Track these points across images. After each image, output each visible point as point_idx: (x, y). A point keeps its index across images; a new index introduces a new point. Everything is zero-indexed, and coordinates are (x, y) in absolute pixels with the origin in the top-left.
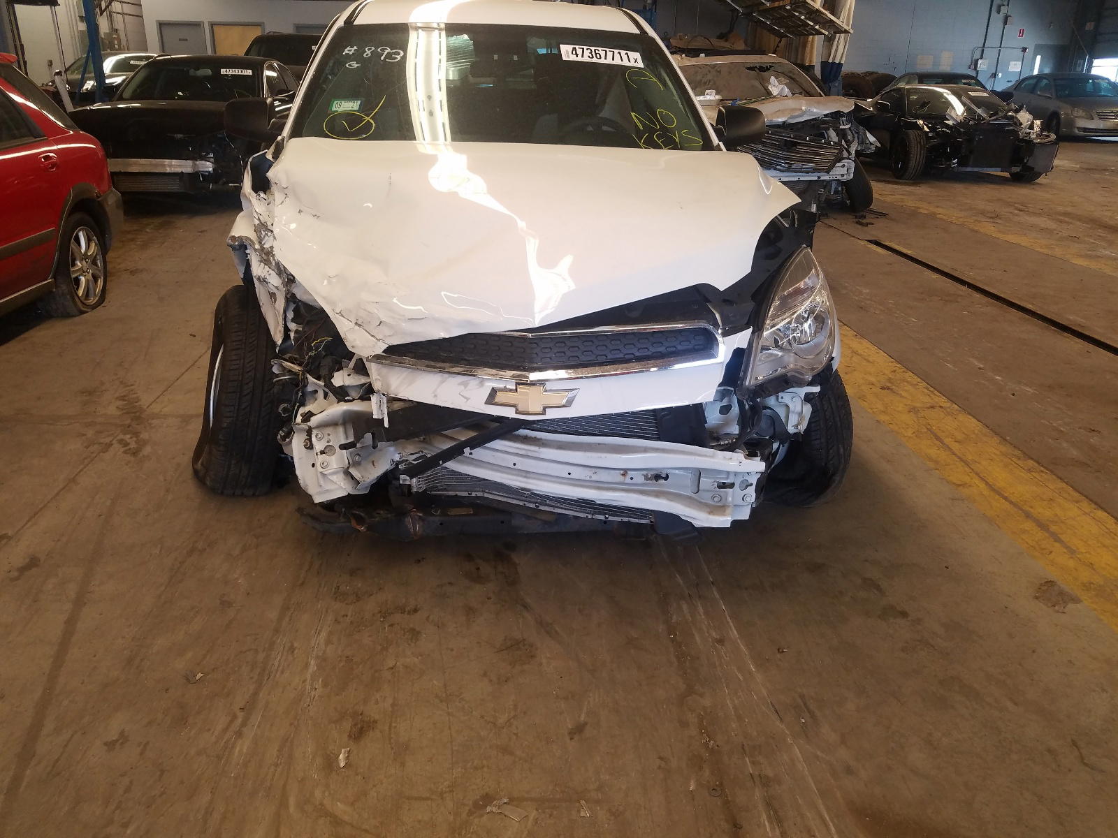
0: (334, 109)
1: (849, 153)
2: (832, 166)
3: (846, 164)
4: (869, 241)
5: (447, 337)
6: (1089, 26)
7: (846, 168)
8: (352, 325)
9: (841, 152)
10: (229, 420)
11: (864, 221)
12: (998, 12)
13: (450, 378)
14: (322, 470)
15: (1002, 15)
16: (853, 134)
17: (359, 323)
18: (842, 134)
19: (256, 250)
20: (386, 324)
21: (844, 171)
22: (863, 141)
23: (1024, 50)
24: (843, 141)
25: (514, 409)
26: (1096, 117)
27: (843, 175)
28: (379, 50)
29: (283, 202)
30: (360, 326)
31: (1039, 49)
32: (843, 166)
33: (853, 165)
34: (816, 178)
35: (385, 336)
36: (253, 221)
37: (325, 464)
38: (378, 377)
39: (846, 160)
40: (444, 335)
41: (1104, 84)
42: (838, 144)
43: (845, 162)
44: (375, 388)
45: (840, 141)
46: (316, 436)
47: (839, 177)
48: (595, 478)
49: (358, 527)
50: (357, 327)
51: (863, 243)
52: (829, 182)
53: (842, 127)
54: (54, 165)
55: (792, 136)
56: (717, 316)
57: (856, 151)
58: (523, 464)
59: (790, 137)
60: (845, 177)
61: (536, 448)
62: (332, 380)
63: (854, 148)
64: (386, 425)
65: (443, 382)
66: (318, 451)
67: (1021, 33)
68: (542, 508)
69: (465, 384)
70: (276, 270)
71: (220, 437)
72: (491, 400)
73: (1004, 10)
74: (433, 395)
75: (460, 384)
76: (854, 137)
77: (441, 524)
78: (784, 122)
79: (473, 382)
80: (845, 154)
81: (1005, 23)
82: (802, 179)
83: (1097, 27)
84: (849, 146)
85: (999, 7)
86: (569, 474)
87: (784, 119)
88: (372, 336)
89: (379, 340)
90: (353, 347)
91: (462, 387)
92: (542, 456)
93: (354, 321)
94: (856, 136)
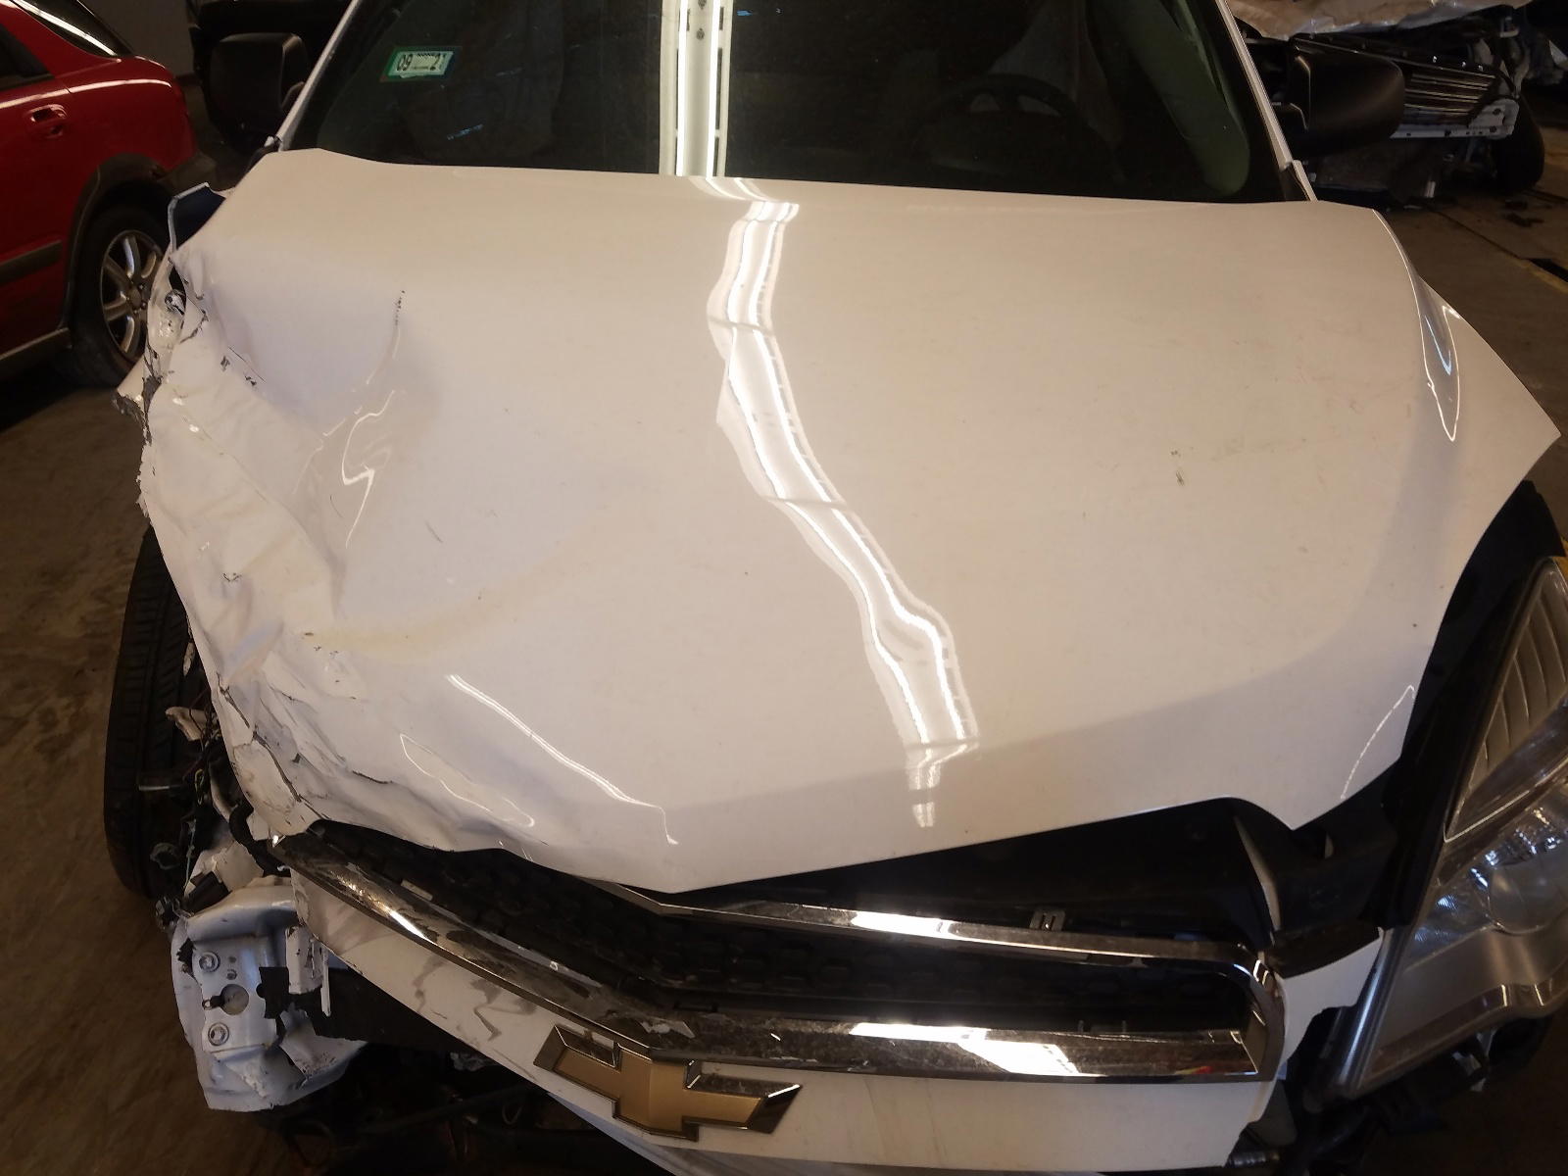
0: (394, 71)
1: (1512, 86)
2: (1476, 110)
3: (1503, 108)
4: (1536, 262)
7: (1501, 116)
9: (1496, 84)
11: (1524, 215)
16: (1521, 48)
18: (1500, 49)
20: (308, 764)
21: (1497, 121)
22: (1540, 60)
24: (1503, 64)
25: (609, 1104)
27: (1493, 129)
29: (196, 331)
30: (264, 744)
32: (1497, 112)
33: (1516, 109)
34: (1441, 134)
35: (313, 796)
37: (218, 1036)
38: (303, 891)
39: (1505, 101)
42: (1493, 69)
43: (1502, 104)
45: (1497, 63)
46: (202, 962)
47: (1486, 133)
50: (256, 744)
51: (1523, 265)
52: (1463, 142)
53: (1503, 35)
54: (60, 126)
55: (1405, 54)
56: (1267, 887)
57: (1525, 82)
59: (1401, 57)
60: (1498, 133)
62: (249, 821)
63: (1522, 73)
66: (207, 996)
72: (551, 1055)
74: (415, 989)
75: (476, 985)
76: (1523, 54)
78: (1393, 28)
79: (505, 992)
80: (1504, 88)
82: (1415, 135)
84: (1512, 72)
87: (1393, 23)
88: (287, 781)
89: (299, 798)
91: (482, 1001)
93: (253, 727)
94: (1527, 52)
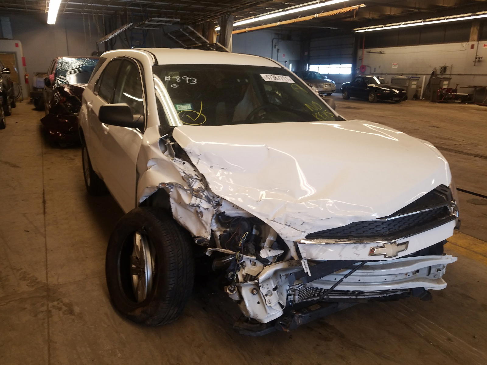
5: (344, 225)
6: (306, 53)
8: (283, 226)
10: (172, 286)
12: (275, 48)
13: (347, 246)
14: (270, 305)
15: (276, 49)
17: (288, 224)
19: (185, 190)
20: (307, 223)
23: (286, 62)
25: (383, 256)
26: (319, 86)
28: (183, 78)
30: (288, 226)
31: (290, 62)
35: (306, 229)
36: (180, 174)
37: (270, 301)
38: (304, 251)
40: (341, 225)
41: (317, 75)
44: (303, 257)
48: (396, 279)
49: (286, 330)
50: (287, 227)
58: (363, 279)
61: (372, 271)
62: (260, 255)
64: (310, 275)
65: (343, 248)
66: (264, 295)
67: (284, 56)
68: (359, 297)
69: (356, 248)
70: (206, 200)
71: (167, 296)
72: (372, 253)
73: (277, 47)
74: (339, 256)
75: (354, 248)
77: (310, 316)
79: (360, 246)
81: (278, 52)
83: (309, 54)
85: (275, 46)
86: (385, 279)
88: (297, 230)
89: (302, 232)
90: (286, 237)
91: (355, 249)
92: (375, 274)
93: (284, 223)
